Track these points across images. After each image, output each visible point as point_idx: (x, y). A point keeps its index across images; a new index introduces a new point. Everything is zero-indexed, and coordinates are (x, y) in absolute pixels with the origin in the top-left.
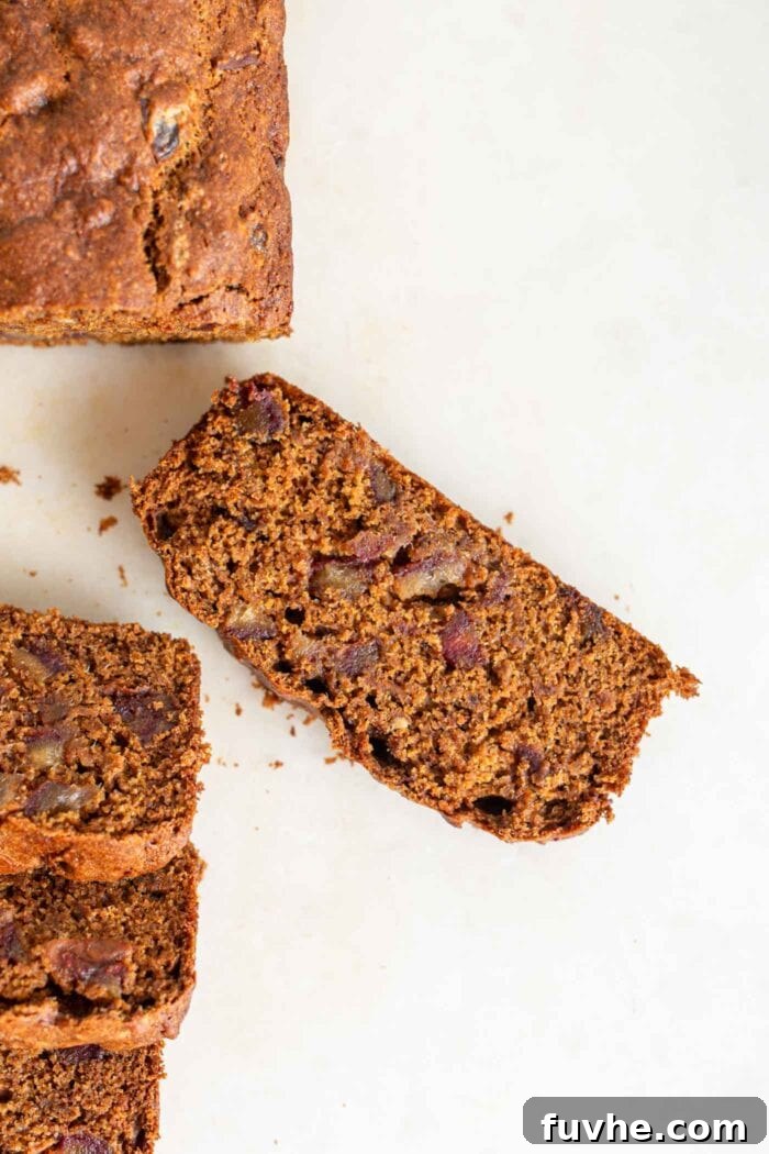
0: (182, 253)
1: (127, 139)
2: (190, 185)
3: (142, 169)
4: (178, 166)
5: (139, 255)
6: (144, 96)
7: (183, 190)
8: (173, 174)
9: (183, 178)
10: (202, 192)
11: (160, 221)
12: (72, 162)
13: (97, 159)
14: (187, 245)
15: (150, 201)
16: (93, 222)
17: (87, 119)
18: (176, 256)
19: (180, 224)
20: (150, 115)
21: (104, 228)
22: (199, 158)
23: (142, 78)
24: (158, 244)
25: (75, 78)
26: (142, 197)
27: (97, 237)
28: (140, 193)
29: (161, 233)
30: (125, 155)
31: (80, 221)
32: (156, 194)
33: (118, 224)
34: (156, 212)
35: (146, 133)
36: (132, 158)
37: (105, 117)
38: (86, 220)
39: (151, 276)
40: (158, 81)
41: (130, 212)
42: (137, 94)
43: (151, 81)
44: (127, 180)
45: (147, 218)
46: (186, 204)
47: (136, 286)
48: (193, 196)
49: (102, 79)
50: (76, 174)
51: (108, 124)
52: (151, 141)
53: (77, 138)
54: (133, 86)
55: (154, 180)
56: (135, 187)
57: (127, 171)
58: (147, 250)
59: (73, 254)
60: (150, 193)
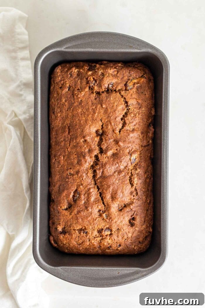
0: (136, 181)
1: (127, 161)
2: (137, 169)
3: (129, 166)
4: (135, 165)
5: (128, 181)
6: (130, 153)
7: (136, 170)
8: (134, 166)
9: (136, 167)
10: (140, 170)
11: (132, 175)
12: (117, 165)
13: (122, 165)
14: (137, 179)
15: (130, 172)
16: (121, 176)
17: (120, 158)
18: (135, 181)
19: (136, 176)
20: (131, 156)
21: (122, 177)
22: (139, 164)
23: (130, 150)
24: (132, 179)
25: (118, 150)
26: (129, 171)
27: (121, 178)
28: (128, 170)
29: (132, 177)
30: (126, 164)
31: (118, 175)
32: (131, 170)
33: (125, 176)
34: (131, 173)
35: (130, 160)
36: (128, 164)
37: (123, 158)
38: (119, 175)
39: (130, 185)
40: (133, 150)
41: (127, 174)
42: (129, 153)
43: (131, 150)
44: (127, 168)
45: (130, 174)
46: (137, 172)
47: (128, 187)
48: (138, 171)
49: (123, 151)
50: (118, 167)
51: (124, 159)
52: (131, 161)
53: (118, 161)
54: (128, 151)
55: (131, 167)
56: (128, 169)
57: (127, 166)
58: (129, 180)
59: (117, 181)
60: (130, 170)
